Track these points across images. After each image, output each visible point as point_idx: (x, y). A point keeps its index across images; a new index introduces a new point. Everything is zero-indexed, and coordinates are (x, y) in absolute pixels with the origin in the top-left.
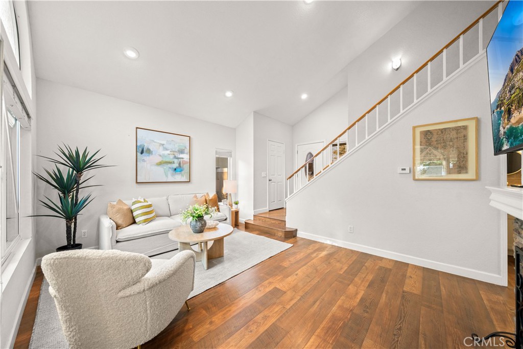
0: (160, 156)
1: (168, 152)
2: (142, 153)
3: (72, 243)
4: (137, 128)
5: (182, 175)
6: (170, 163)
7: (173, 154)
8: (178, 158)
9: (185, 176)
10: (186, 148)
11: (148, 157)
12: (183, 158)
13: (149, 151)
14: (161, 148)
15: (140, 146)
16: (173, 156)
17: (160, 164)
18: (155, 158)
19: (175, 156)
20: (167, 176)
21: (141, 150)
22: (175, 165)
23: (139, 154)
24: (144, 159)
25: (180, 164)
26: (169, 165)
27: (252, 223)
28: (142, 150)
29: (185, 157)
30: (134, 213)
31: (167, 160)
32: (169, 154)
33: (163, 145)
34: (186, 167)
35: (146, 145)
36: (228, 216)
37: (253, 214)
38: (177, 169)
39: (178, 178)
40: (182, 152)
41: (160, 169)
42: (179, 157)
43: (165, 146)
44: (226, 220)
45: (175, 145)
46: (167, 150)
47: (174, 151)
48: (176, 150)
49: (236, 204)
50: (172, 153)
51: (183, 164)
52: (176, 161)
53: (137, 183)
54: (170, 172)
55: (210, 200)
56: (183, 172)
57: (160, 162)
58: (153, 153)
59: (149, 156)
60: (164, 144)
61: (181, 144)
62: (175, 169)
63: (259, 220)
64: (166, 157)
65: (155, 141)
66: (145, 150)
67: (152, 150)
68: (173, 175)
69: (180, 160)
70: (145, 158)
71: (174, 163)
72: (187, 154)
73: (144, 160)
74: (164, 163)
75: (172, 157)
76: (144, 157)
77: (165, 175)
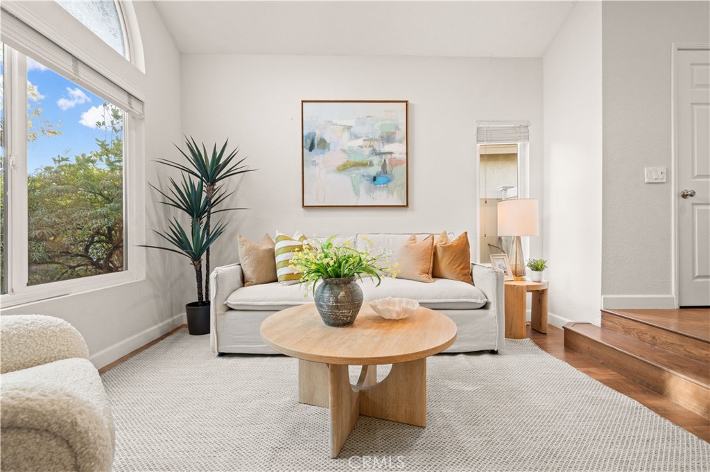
0: (344, 151)
1: (360, 142)
2: (311, 148)
3: (204, 300)
4: (303, 102)
5: (391, 192)
6: (364, 165)
7: (370, 146)
8: (380, 154)
9: (395, 194)
10: (397, 128)
11: (321, 155)
12: (391, 153)
13: (323, 144)
14: (346, 135)
15: (308, 136)
16: (371, 149)
17: (344, 168)
18: (335, 157)
19: (374, 150)
20: (357, 193)
21: (309, 142)
22: (374, 170)
23: (306, 151)
24: (315, 161)
25: (384, 166)
26: (363, 170)
27: (596, 337)
28: (311, 144)
29: (398, 149)
30: (276, 258)
31: (358, 159)
32: (362, 147)
33: (349, 128)
34: (399, 172)
35: (318, 133)
36: (492, 299)
37: (599, 305)
38: (377, 179)
39: (381, 198)
40: (388, 138)
41: (345, 179)
42: (382, 151)
43: (352, 130)
44: (485, 307)
45: (373, 125)
46: (357, 137)
47: (371, 140)
48: (377, 137)
49: (537, 268)
50: (368, 143)
51: (393, 166)
52: (376, 160)
53: (303, 206)
54: (364, 185)
55: (447, 249)
56: (391, 184)
57: (344, 165)
58: (332, 147)
59: (323, 153)
60: (351, 127)
61: (388, 122)
62: (375, 179)
63: (627, 331)
64: (355, 152)
65: (334, 121)
66: (316, 142)
67: (328, 141)
68: (369, 191)
69: (384, 157)
70: (316, 158)
71: (371, 164)
72: (400, 142)
73: (314, 163)
74: (352, 166)
75: (367, 151)
76: (316, 156)
77: (354, 190)
